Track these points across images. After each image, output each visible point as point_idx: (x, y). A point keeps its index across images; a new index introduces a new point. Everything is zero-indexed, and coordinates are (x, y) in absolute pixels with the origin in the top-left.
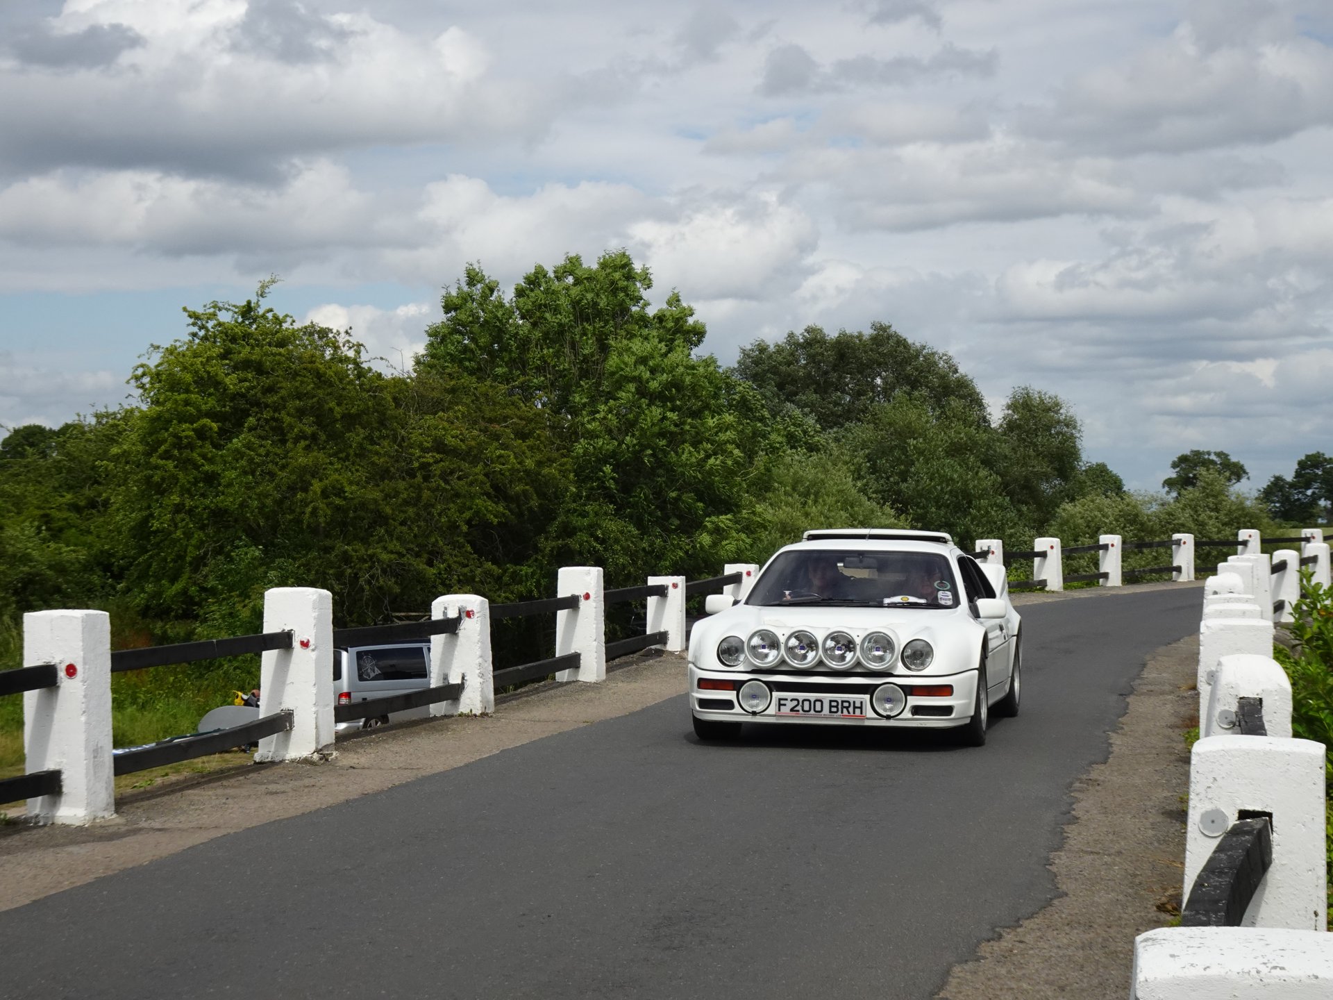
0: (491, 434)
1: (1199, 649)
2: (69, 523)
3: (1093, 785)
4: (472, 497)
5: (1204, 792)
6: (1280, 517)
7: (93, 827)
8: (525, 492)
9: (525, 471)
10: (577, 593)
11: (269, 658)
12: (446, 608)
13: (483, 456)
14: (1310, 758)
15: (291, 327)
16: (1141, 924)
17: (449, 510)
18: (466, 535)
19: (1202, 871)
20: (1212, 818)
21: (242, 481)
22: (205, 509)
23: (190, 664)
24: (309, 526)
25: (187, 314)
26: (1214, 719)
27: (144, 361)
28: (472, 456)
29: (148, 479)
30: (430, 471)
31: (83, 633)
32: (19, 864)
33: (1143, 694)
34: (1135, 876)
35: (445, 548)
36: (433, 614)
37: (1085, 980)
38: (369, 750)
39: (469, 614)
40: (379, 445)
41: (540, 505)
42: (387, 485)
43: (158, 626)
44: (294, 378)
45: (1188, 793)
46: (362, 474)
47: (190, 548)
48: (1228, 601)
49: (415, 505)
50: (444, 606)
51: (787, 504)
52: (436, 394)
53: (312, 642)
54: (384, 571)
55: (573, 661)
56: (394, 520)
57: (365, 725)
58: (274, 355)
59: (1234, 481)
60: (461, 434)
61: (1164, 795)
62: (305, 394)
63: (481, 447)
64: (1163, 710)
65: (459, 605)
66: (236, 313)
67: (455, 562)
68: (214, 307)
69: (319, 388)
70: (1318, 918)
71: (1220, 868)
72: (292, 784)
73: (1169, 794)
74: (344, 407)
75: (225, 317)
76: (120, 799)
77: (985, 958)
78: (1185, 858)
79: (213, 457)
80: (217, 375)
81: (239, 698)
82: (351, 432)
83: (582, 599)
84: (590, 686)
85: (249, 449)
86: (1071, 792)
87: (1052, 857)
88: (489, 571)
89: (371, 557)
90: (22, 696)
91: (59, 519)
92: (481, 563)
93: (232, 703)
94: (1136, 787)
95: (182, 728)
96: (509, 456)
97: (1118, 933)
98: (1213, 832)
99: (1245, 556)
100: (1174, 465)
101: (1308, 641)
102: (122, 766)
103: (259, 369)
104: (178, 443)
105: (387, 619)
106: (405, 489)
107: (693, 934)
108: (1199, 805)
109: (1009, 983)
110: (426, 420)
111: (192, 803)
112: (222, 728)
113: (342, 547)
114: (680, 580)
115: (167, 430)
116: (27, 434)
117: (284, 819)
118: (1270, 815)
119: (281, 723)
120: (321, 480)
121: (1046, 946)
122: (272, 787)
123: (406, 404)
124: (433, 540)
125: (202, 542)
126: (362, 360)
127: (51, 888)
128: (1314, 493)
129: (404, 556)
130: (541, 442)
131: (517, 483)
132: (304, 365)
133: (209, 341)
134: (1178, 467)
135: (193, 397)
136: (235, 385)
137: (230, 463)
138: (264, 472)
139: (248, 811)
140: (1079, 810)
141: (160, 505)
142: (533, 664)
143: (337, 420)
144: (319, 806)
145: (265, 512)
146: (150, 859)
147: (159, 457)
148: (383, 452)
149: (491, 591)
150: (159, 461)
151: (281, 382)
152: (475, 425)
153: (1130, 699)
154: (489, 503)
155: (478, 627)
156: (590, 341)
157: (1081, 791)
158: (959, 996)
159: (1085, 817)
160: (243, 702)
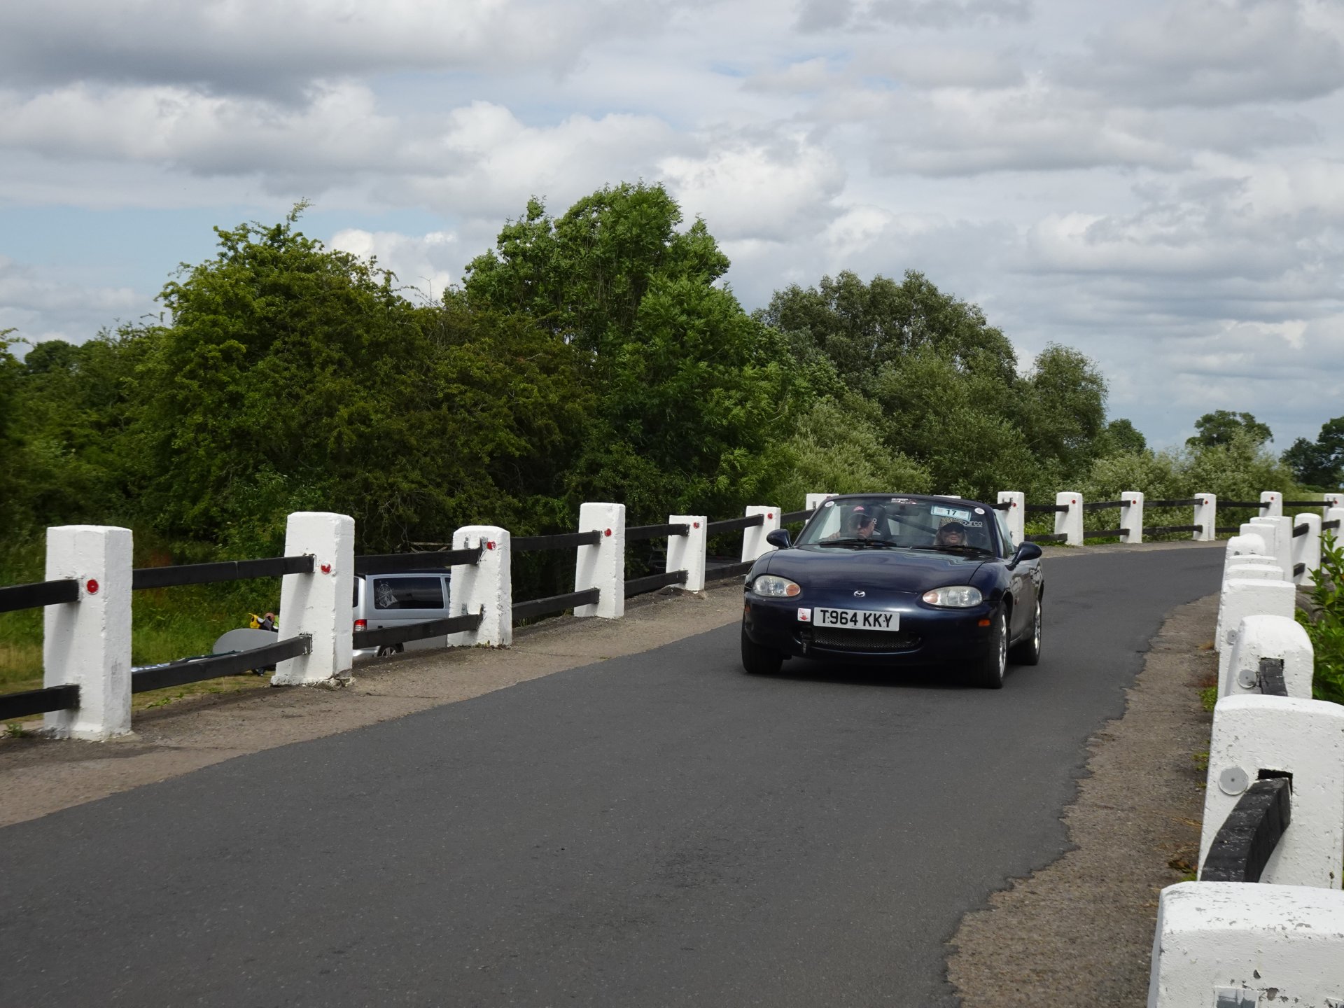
0: (516, 367)
1: (1219, 608)
2: (90, 440)
3: (1108, 740)
4: (494, 429)
5: (1225, 750)
6: (1302, 481)
7: (108, 743)
8: (546, 425)
9: (549, 405)
10: (598, 529)
11: (289, 581)
12: (467, 539)
13: (508, 389)
14: (1333, 720)
15: (320, 252)
16: (1153, 880)
17: (471, 441)
18: (489, 466)
19: (1222, 828)
20: (1232, 776)
21: (266, 403)
22: (227, 429)
23: (207, 584)
24: (331, 453)
25: (217, 233)
26: (1235, 678)
27: (173, 279)
28: (495, 388)
29: (173, 398)
30: (456, 402)
31: (106, 550)
32: (35, 777)
33: (1160, 652)
34: (1147, 832)
35: (467, 480)
36: (454, 545)
37: (1096, 933)
38: (386, 678)
39: (490, 546)
40: (405, 374)
41: (565, 441)
42: (414, 415)
43: (177, 547)
44: (322, 303)
45: (1208, 751)
46: (386, 403)
47: (213, 468)
48: (1251, 561)
49: (437, 436)
50: (466, 536)
52: (463, 326)
53: (333, 568)
54: (404, 500)
55: (592, 597)
56: (418, 451)
57: (380, 653)
58: (302, 279)
59: (1258, 442)
60: (487, 366)
61: (1179, 753)
62: (333, 320)
63: (506, 380)
64: (1179, 668)
65: (481, 536)
66: (265, 235)
67: (476, 493)
68: (243, 230)
69: (347, 313)
70: (1334, 879)
71: (1242, 826)
72: (308, 708)
73: (1185, 752)
74: (372, 334)
75: (254, 239)
76: (137, 716)
77: (997, 908)
78: (1201, 817)
79: (239, 379)
80: (245, 297)
81: (255, 621)
82: (378, 359)
83: (603, 535)
84: (607, 622)
85: (273, 371)
86: (1087, 746)
87: (1065, 810)
88: (510, 504)
89: (391, 485)
90: (42, 611)
91: (80, 437)
92: (501, 496)
93: (248, 626)
94: (1152, 743)
95: (197, 648)
96: (532, 390)
97: (1130, 888)
98: (1233, 791)
99: (1267, 518)
100: (1199, 425)
101: (1330, 607)
102: (141, 684)
103: (287, 292)
104: (204, 363)
105: (405, 548)
106: (430, 420)
107: (706, 873)
108: (1219, 763)
109: (1019, 933)
110: (452, 351)
111: (208, 723)
112: (236, 650)
113: (361, 474)
114: (702, 520)
115: (193, 350)
116: (51, 349)
117: (299, 743)
118: (1290, 776)
119: (299, 647)
120: (347, 406)
121: (1058, 898)
122: (288, 711)
123: (433, 334)
124: (455, 470)
125: (225, 463)
126: (392, 289)
127: (67, 802)
128: (1337, 458)
129: (426, 486)
130: (565, 378)
131: (540, 417)
132: (334, 291)
133: (238, 262)
134: (1202, 426)
135: (221, 318)
136: (262, 309)
137: (255, 385)
138: (290, 394)
139: (264, 733)
140: (1093, 765)
141: (183, 425)
142: (551, 598)
143: (364, 347)
144: (335, 731)
145: (289, 435)
146: (166, 777)
147: (184, 376)
148: (409, 382)
149: (510, 523)
150: (184, 380)
151: (309, 308)
152: (501, 357)
153: (1147, 656)
154: (512, 436)
155: (499, 559)
156: (624, 279)
157: (1096, 745)
158: (970, 944)
159: (1100, 772)
160: (259, 625)
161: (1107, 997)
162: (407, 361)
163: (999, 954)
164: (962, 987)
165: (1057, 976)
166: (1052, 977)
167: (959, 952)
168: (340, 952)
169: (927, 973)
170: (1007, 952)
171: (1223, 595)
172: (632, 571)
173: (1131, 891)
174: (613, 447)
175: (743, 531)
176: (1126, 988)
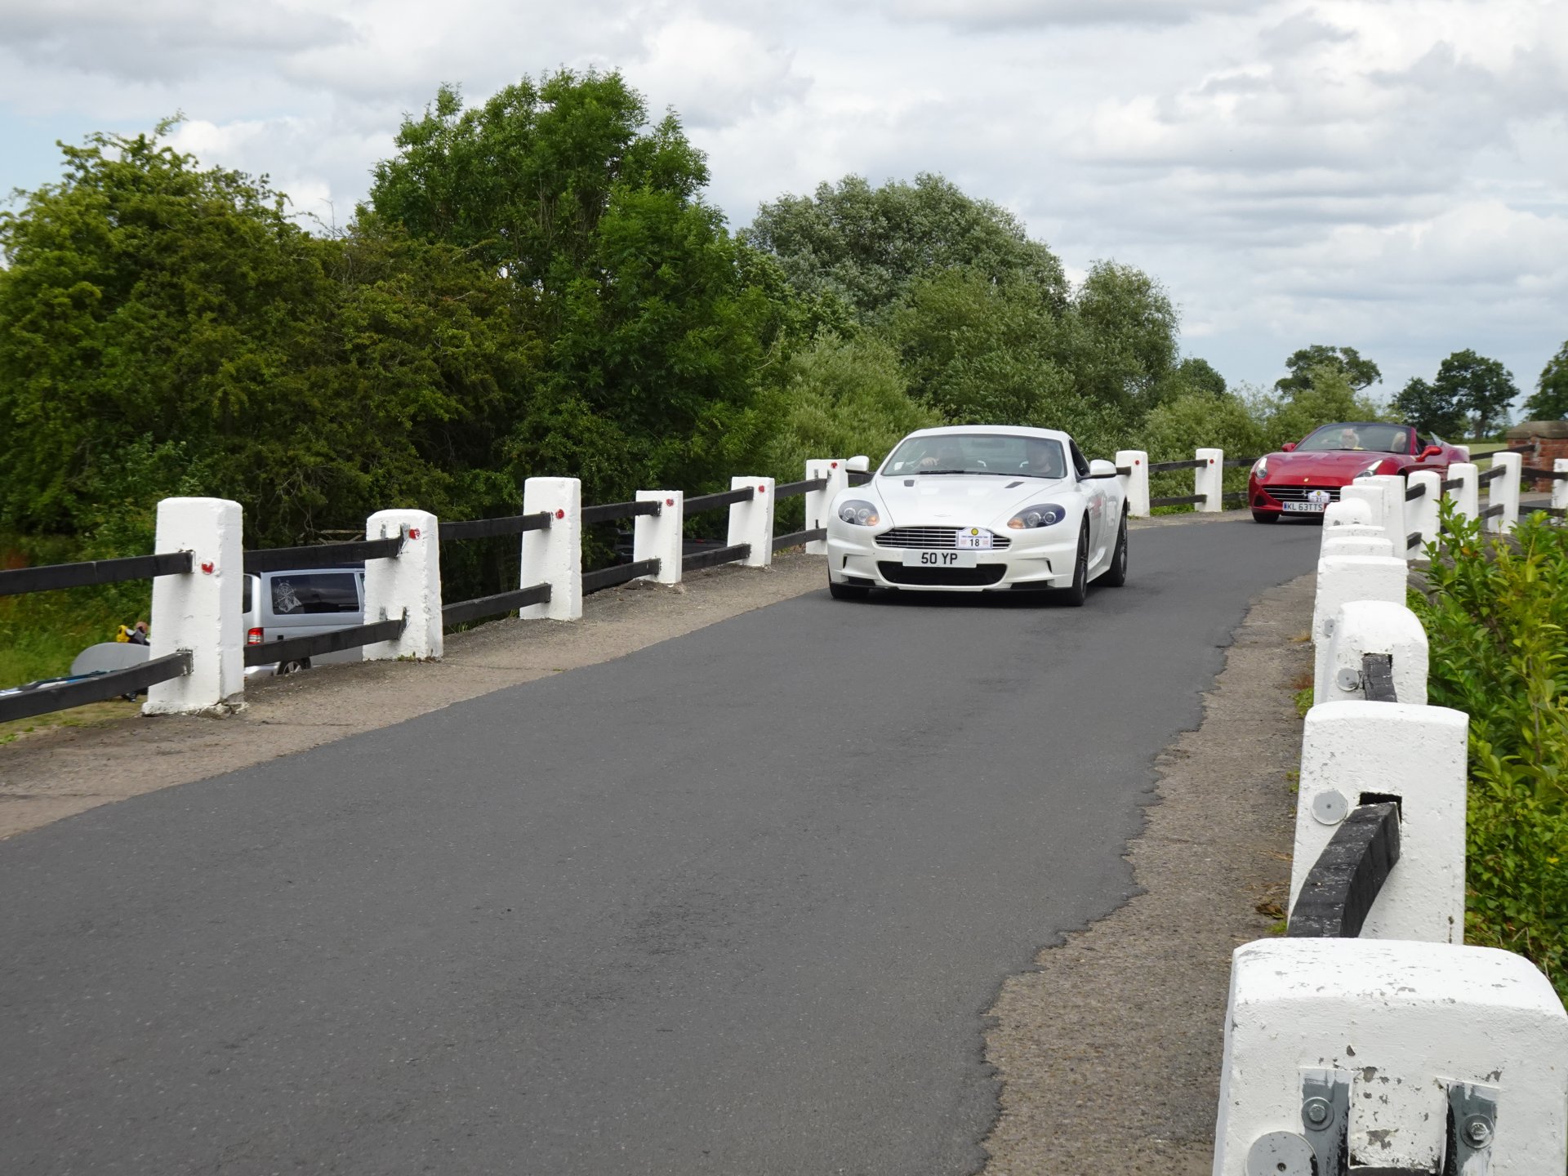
0: (442, 310)
1: (1315, 591)
3: (1181, 757)
4: (417, 386)
5: (1320, 770)
8: (482, 381)
9: (484, 356)
10: (547, 511)
11: (163, 585)
12: (384, 527)
13: (433, 336)
14: (1449, 730)
15: (193, 170)
16: (1238, 930)
17: (389, 402)
18: (411, 434)
19: (1314, 867)
20: (1328, 802)
21: (129, 360)
22: (83, 394)
23: (62, 589)
24: (216, 419)
25: (61, 149)
26: (1333, 679)
27: (6, 207)
28: (418, 336)
29: (11, 356)
30: (367, 355)
33: (1244, 646)
34: (1230, 870)
35: (385, 451)
36: (368, 533)
37: (1167, 997)
38: (286, 701)
39: (413, 534)
40: (303, 321)
41: (506, 400)
42: (314, 371)
43: (24, 544)
44: (196, 234)
45: (1299, 769)
47: (65, 446)
48: (1352, 533)
49: (346, 397)
50: (382, 523)
51: (810, 402)
52: (374, 259)
53: (216, 566)
54: (307, 478)
55: (542, 594)
56: (323, 416)
57: (281, 670)
58: (171, 204)
59: (1363, 385)
60: (406, 309)
61: (1269, 771)
62: (211, 255)
63: (430, 326)
64: (1268, 666)
65: (401, 523)
66: (125, 150)
67: (396, 468)
68: (96, 141)
69: (230, 247)
70: (1453, 925)
71: (1337, 863)
72: (190, 742)
73: (1276, 770)
74: (260, 271)
75: (112, 155)
77: (1045, 969)
78: (1293, 848)
79: (94, 332)
80: (97, 227)
81: (123, 634)
82: (269, 304)
83: (554, 517)
84: (562, 626)
85: (137, 319)
86: (1155, 765)
87: (1129, 845)
88: (439, 479)
89: (292, 459)
92: (428, 470)
93: (113, 640)
94: (1235, 760)
95: (51, 670)
96: (465, 337)
97: (1209, 940)
98: (1329, 819)
99: (1375, 478)
100: (1290, 363)
101: (1449, 587)
103: (154, 223)
104: (49, 311)
105: (311, 538)
106: (336, 377)
107: (687, 935)
108: (1312, 786)
110: (362, 292)
111: (64, 764)
112: (101, 670)
113: (253, 446)
114: (677, 496)
115: (35, 296)
117: (181, 785)
118: (1398, 799)
119: (176, 666)
120: (231, 360)
121: (1121, 955)
123: (337, 270)
124: (369, 439)
125: (80, 437)
126: (285, 214)
128: (1460, 401)
129: (333, 460)
130: (503, 321)
131: (473, 371)
132: (210, 219)
133: (89, 184)
134: (1294, 365)
135: (68, 254)
136: (121, 242)
137: (114, 338)
138: (160, 350)
139: (134, 775)
140: (1165, 788)
141: (26, 390)
142: (491, 597)
143: (251, 289)
144: (224, 770)
145: (162, 400)
146: (12, 832)
147: (24, 328)
148: (308, 330)
149: (440, 503)
150: (25, 334)
151: (181, 239)
152: (423, 297)
153: (1229, 652)
154: (439, 395)
155: (424, 550)
156: (572, 197)
157: (1167, 764)
158: (1014, 1015)
159: (1172, 797)
160: (128, 638)
161: (1180, 1076)
162: (306, 305)
163: (1049, 1026)
164: (1004, 1068)
165: (1120, 1051)
166: (1113, 1051)
167: (999, 1025)
168: (233, 1046)
169: (961, 1052)
170: (1059, 1023)
171: (1319, 576)
172: (593, 560)
173: (1210, 943)
174: (563, 406)
175: (729, 508)
176: (1205, 1063)
